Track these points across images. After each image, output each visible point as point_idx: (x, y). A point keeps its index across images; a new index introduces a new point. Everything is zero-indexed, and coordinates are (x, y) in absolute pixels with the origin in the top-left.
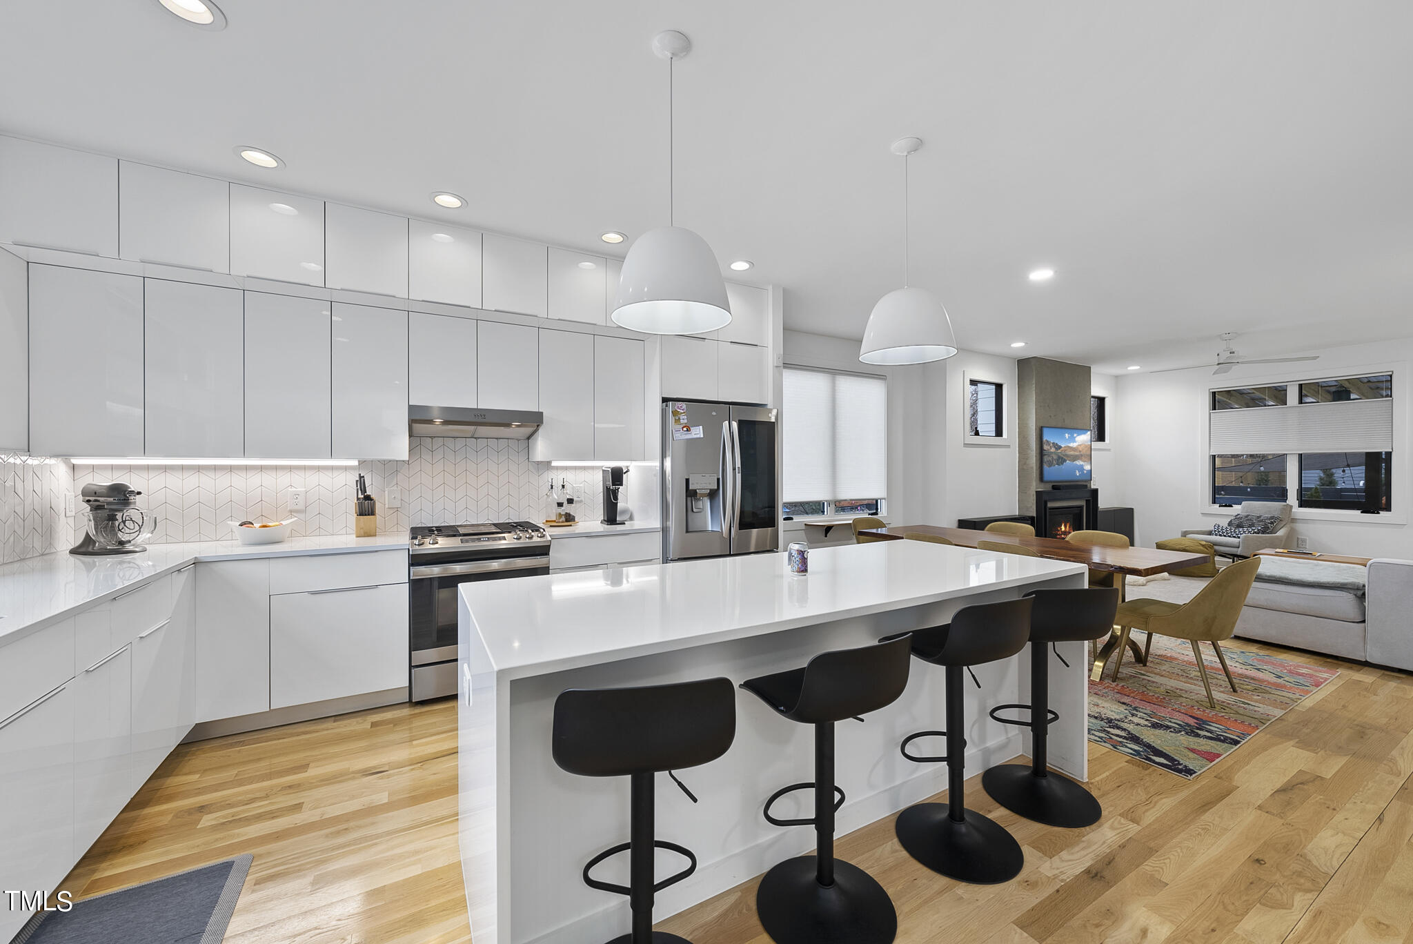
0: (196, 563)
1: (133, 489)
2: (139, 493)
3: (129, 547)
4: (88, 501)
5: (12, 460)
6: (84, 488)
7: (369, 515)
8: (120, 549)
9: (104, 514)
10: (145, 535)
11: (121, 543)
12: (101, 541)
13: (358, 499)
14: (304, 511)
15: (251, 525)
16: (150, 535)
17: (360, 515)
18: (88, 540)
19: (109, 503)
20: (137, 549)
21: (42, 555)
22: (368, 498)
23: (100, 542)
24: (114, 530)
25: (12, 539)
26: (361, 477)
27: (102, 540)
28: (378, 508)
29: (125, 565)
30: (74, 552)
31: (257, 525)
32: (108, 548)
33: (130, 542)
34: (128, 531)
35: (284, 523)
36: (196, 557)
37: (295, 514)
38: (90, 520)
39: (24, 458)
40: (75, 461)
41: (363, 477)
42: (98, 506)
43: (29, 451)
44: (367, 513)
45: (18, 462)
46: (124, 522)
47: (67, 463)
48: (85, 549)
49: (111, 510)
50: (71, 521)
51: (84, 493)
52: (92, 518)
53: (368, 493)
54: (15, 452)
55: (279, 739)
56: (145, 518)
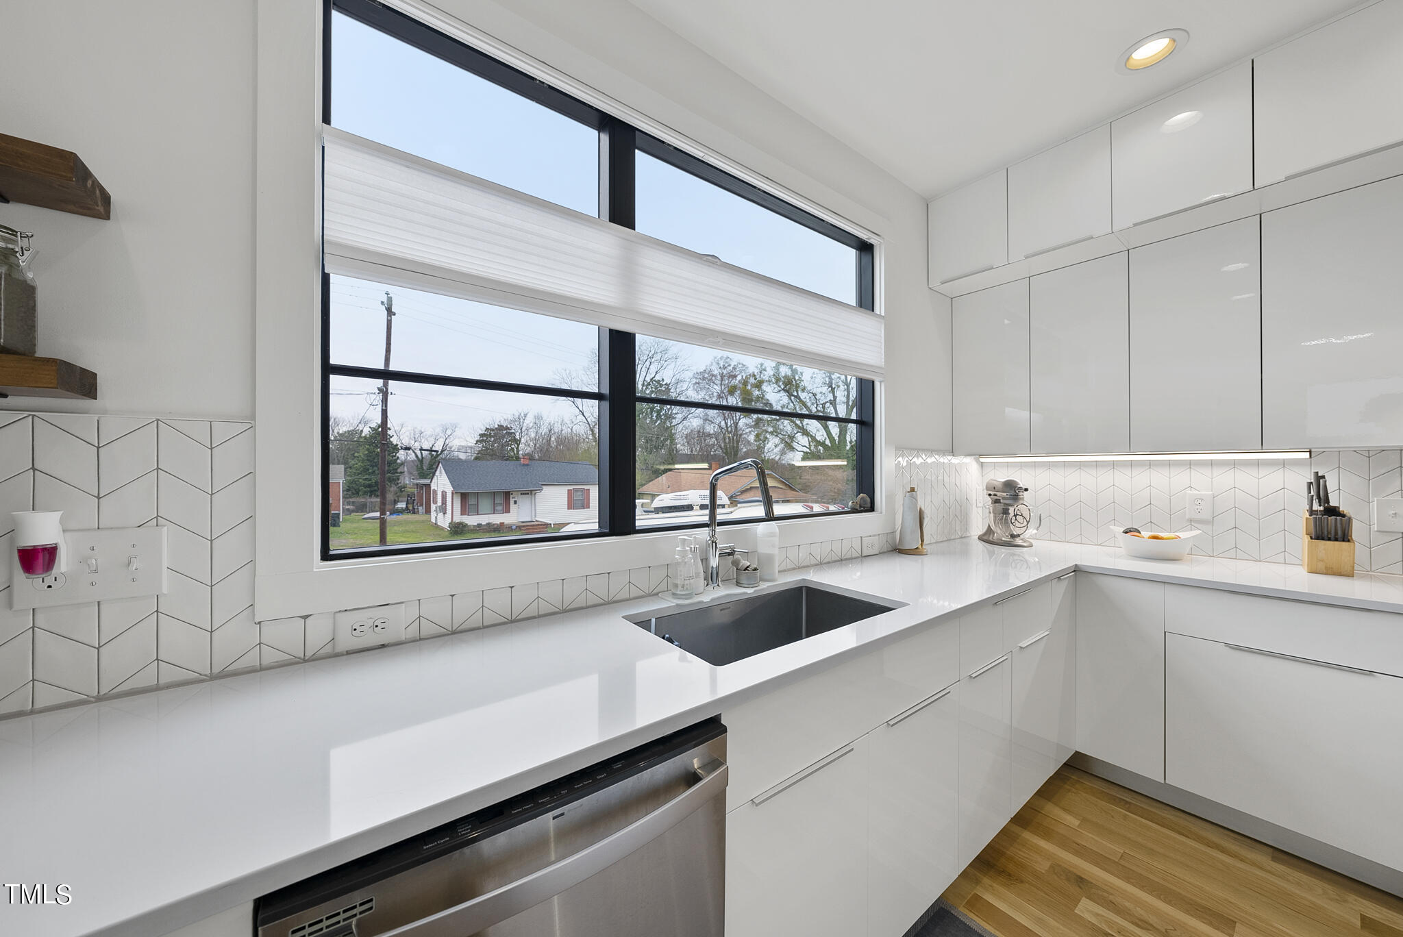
0: (1077, 570)
1: (1021, 486)
2: (1026, 490)
3: (1019, 541)
4: (990, 495)
5: (942, 460)
6: (987, 483)
7: (1336, 540)
8: (1011, 542)
9: (1000, 507)
10: (1032, 531)
11: (1013, 536)
12: (1000, 533)
13: (1312, 512)
14: (1211, 522)
15: (1138, 534)
16: (1035, 531)
17: (1318, 538)
18: (989, 531)
19: (1004, 498)
20: (1025, 544)
21: (961, 538)
22: (1333, 511)
23: (997, 533)
24: (1007, 523)
25: (942, 522)
26: (1319, 478)
27: (999, 531)
28: (1357, 531)
29: (1016, 558)
30: (980, 538)
31: (1146, 534)
32: (1003, 539)
33: (1019, 536)
34: (1018, 525)
35: (1183, 535)
36: (1076, 565)
37: (1195, 525)
38: (990, 513)
39: (949, 458)
40: (982, 460)
41: (1323, 477)
42: (996, 499)
43: (952, 452)
44: (1332, 536)
45: (946, 461)
46: (1015, 516)
47: (977, 461)
48: (987, 538)
49: (1005, 504)
50: (980, 510)
51: (988, 489)
52: (991, 511)
53: (1333, 503)
54: (943, 452)
55: (1180, 833)
56: (1032, 515)
